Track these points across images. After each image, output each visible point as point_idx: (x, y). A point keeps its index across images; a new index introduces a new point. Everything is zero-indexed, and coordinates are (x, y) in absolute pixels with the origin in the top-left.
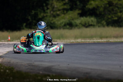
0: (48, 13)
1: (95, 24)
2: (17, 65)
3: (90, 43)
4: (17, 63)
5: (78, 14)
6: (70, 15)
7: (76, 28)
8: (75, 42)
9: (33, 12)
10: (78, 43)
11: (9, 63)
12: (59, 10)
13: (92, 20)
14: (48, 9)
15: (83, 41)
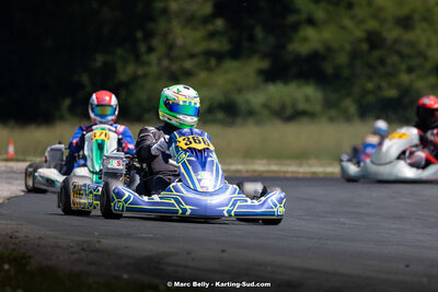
0: (149, 64)
1: (317, 108)
2: (39, 245)
3: (300, 176)
4: (40, 238)
5: (260, 72)
7: (250, 121)
8: (247, 171)
9: (100, 60)
10: (256, 174)
11: (11, 237)
12: (192, 56)
13: (305, 93)
14: (151, 50)
15: (274, 168)
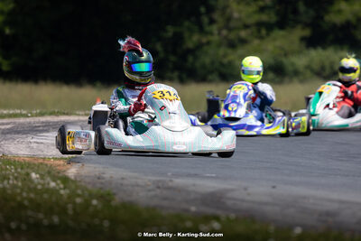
0: (211, 34)
2: (122, 185)
4: (123, 179)
5: (303, 39)
6: (278, 43)
7: (295, 80)
9: (170, 31)
11: (99, 178)
12: (246, 27)
14: (212, 22)
